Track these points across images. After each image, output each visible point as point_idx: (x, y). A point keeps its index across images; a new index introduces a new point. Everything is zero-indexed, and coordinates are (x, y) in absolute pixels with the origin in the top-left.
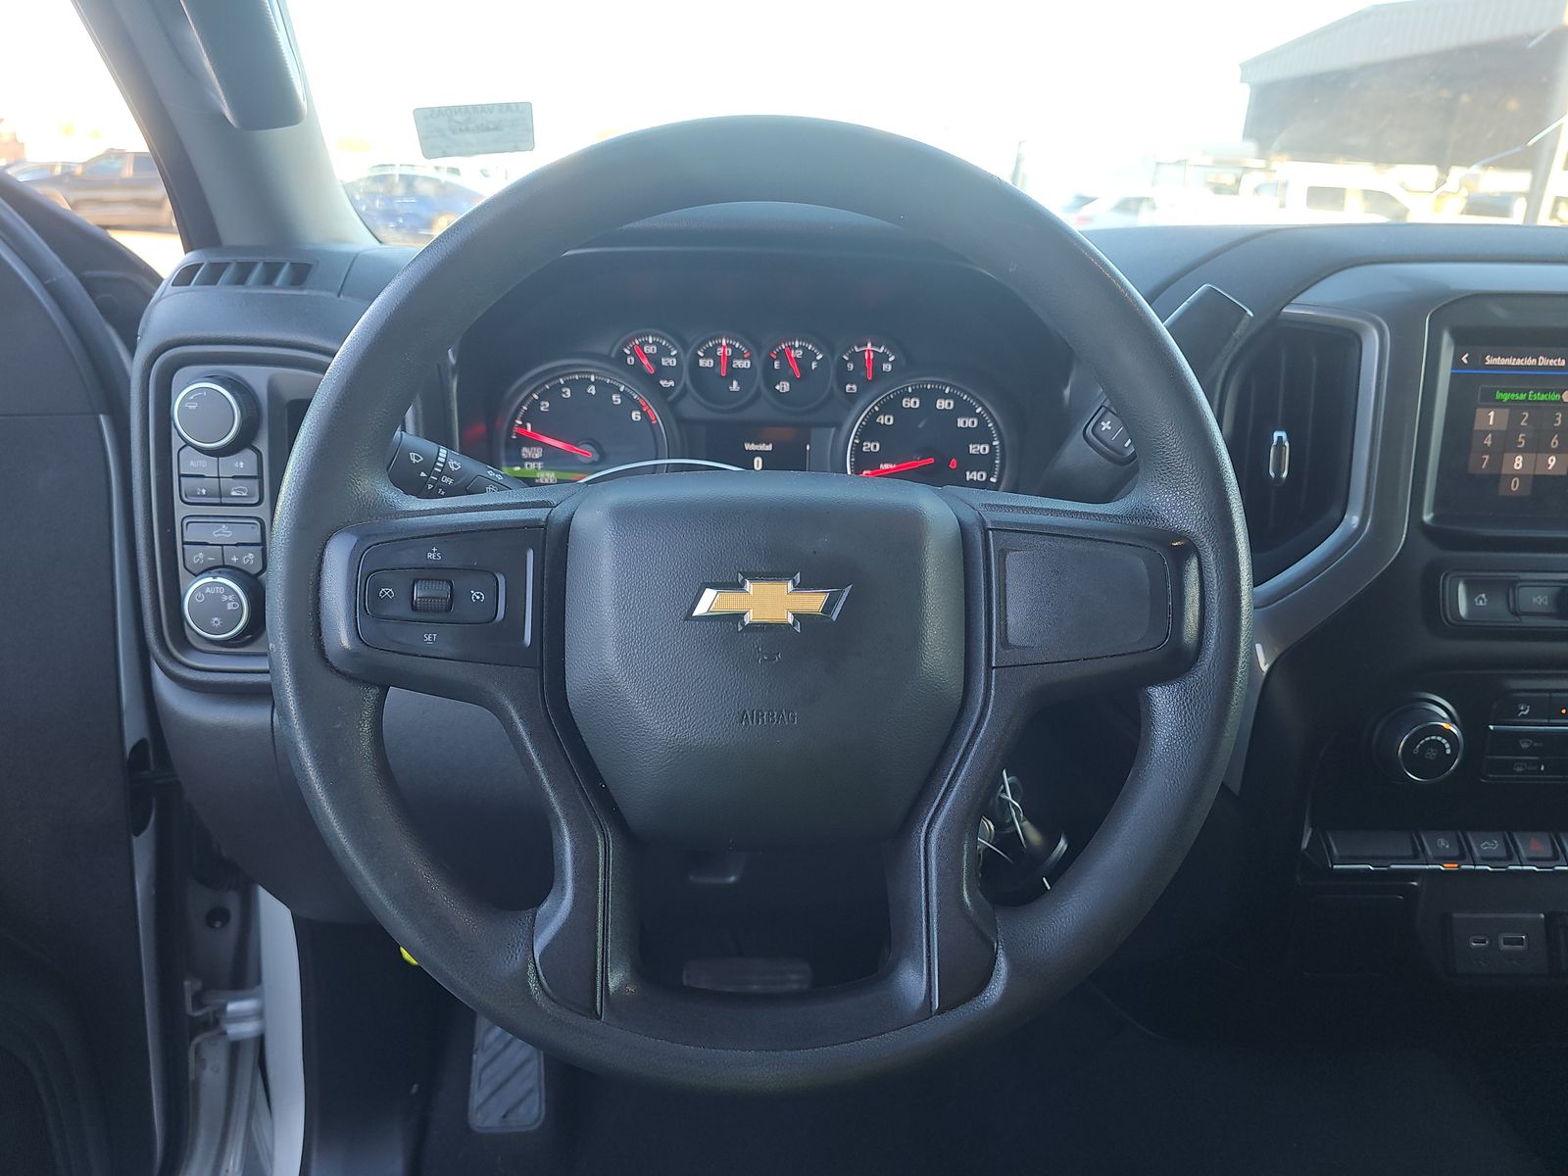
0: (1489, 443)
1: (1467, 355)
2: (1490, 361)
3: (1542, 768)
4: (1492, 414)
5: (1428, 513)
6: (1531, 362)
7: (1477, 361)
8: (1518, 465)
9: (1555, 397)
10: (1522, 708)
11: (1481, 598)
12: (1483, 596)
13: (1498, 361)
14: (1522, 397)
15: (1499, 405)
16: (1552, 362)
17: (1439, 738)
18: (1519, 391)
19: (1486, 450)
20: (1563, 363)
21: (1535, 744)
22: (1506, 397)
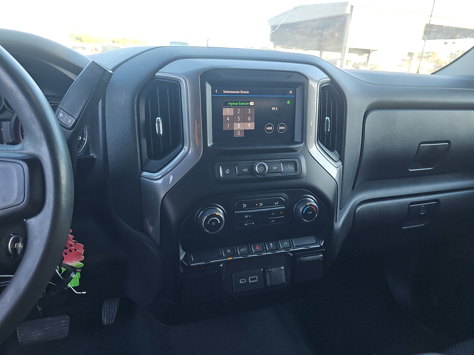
0: (229, 119)
1: (217, 90)
2: (225, 92)
3: (253, 223)
4: (228, 110)
5: (210, 144)
6: (238, 92)
7: (220, 92)
8: (239, 127)
9: (247, 104)
10: (244, 205)
11: (227, 171)
12: (228, 170)
13: (227, 92)
14: (237, 104)
15: (230, 106)
16: (245, 92)
17: (215, 218)
18: (236, 102)
19: (228, 122)
20: (248, 93)
21: (249, 216)
22: (232, 104)
